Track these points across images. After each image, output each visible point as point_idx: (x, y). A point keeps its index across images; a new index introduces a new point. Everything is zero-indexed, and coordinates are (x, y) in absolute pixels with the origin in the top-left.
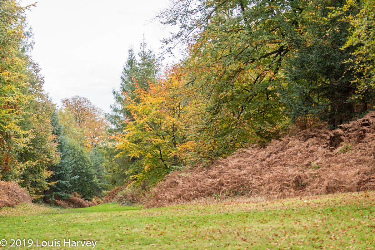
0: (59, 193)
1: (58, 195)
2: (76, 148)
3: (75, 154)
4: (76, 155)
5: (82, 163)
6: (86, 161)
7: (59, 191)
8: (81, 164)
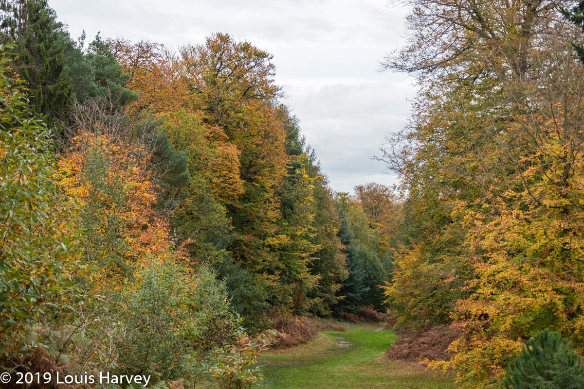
0: (348, 307)
1: (347, 308)
2: (367, 256)
3: (366, 262)
4: (368, 264)
5: (374, 272)
6: (378, 271)
7: (348, 305)
8: (372, 274)
